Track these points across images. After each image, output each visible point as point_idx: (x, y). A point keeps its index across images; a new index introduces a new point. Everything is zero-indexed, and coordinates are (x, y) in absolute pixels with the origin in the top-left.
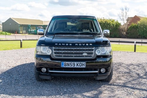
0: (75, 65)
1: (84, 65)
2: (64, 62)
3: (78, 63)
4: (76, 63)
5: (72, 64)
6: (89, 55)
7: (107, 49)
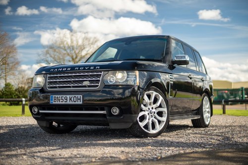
0: (67, 99)
1: (80, 99)
2: (54, 96)
3: (71, 96)
4: (68, 96)
5: (63, 98)
6: (93, 84)
7: (128, 75)
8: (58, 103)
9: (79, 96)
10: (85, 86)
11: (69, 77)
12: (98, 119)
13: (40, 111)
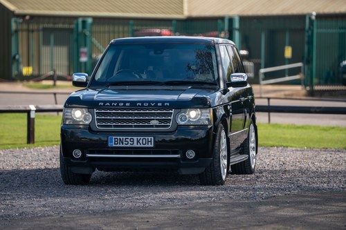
0: (133, 141)
1: (151, 141)
2: (114, 137)
3: (139, 138)
4: (135, 138)
5: (128, 140)
6: (163, 124)
7: (202, 113)
9: (150, 138)
10: (152, 126)
13: (88, 155)
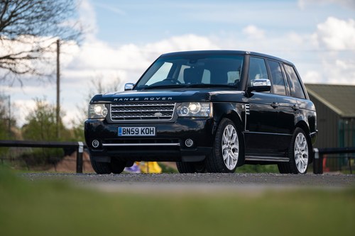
0: (138, 131)
1: (153, 131)
2: (122, 128)
3: (143, 128)
4: (140, 128)
5: (134, 130)
6: (165, 116)
7: (201, 106)
8: (128, 135)
9: (152, 128)
10: (156, 118)
11: (133, 108)
12: (171, 151)
13: (104, 145)
